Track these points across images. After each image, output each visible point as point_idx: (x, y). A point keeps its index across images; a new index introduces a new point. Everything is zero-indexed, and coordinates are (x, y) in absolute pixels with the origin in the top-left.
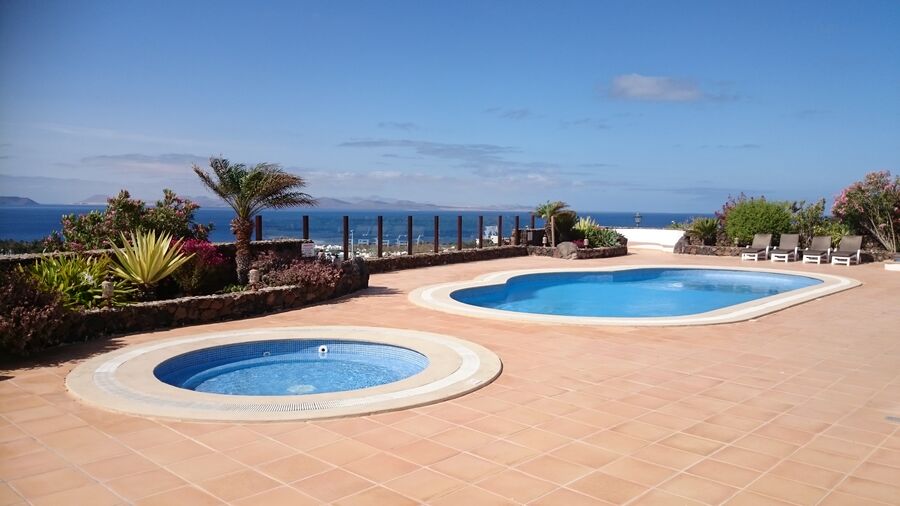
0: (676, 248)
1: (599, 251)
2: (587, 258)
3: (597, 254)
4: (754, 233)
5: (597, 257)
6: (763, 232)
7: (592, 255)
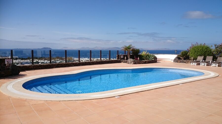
0: (174, 61)
1: (143, 61)
2: (138, 64)
3: (142, 62)
4: (198, 56)
5: (143, 63)
6: (201, 55)
7: (140, 63)
